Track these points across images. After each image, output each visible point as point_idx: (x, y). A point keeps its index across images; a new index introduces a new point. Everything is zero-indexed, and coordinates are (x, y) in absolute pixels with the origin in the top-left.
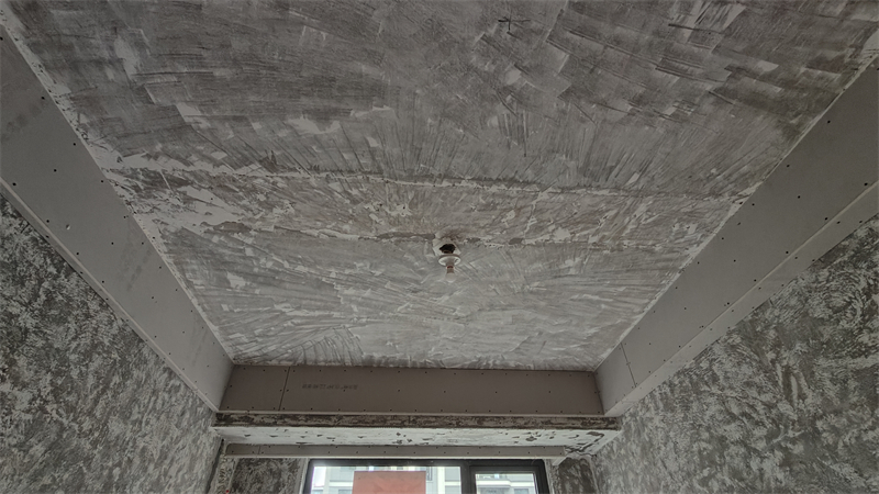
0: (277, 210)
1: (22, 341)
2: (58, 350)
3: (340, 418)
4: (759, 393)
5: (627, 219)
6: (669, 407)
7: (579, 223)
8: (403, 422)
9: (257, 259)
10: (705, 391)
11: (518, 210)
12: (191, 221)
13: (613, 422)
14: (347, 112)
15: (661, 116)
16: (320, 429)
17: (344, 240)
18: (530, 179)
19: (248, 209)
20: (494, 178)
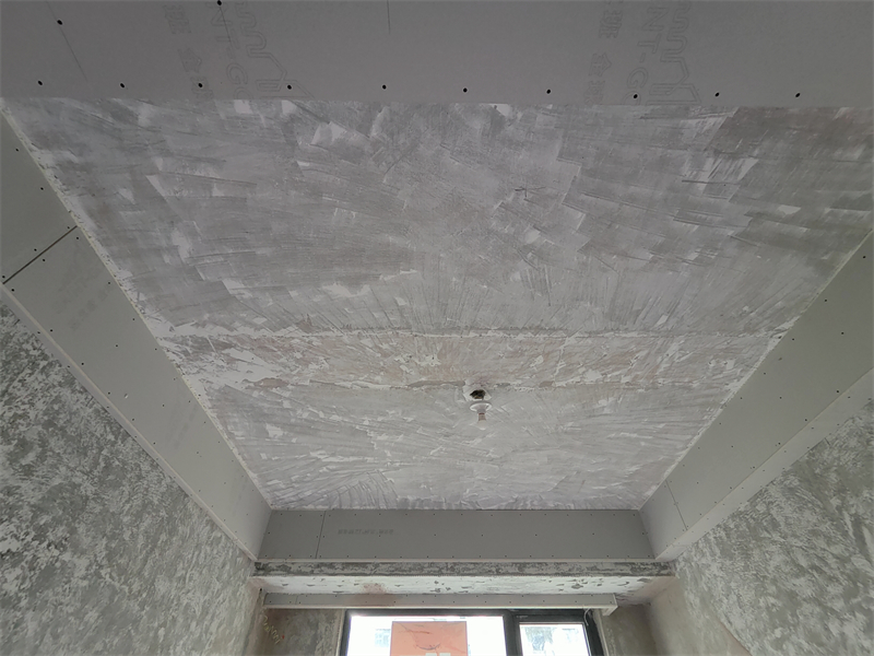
0: (313, 366)
1: (83, 509)
2: (113, 514)
3: (377, 565)
4: (828, 544)
5: (660, 359)
6: (726, 553)
7: (609, 364)
8: (440, 570)
9: (294, 411)
10: (765, 538)
11: (547, 355)
12: (233, 379)
13: (665, 567)
14: (376, 277)
15: (684, 261)
16: (357, 578)
17: (376, 390)
18: (556, 326)
19: (285, 366)
20: (520, 327)
